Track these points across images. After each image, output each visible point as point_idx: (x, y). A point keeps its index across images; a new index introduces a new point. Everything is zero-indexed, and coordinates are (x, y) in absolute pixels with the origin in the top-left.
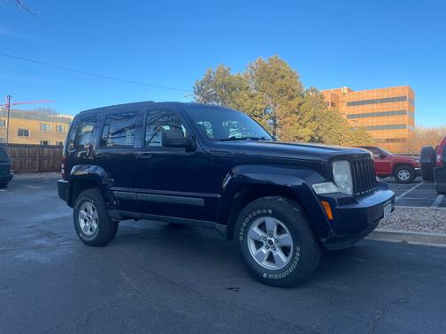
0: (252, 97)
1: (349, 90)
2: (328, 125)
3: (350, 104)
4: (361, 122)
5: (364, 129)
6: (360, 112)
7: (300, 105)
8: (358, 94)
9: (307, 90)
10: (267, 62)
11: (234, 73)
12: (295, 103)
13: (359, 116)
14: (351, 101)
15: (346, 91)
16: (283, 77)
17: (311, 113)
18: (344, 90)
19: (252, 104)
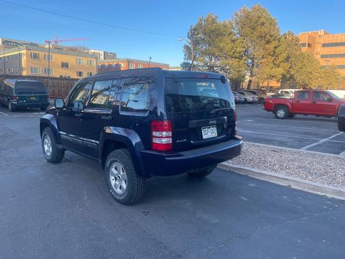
0: (233, 41)
1: (325, 33)
2: (300, 65)
3: (324, 45)
4: (333, 61)
5: (334, 68)
6: (333, 53)
7: (276, 48)
8: (333, 37)
9: (285, 34)
10: (250, 10)
11: (220, 21)
12: (271, 47)
13: (331, 56)
14: (326, 42)
15: (322, 34)
16: (263, 24)
17: (285, 55)
18: (321, 32)
19: (233, 47)
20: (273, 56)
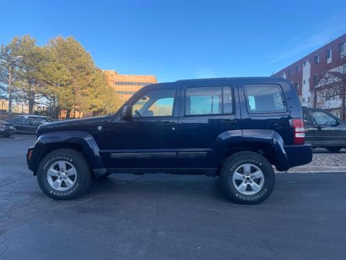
1: (116, 73)
3: (117, 83)
8: (123, 77)
12: (90, 78)
14: (118, 81)
15: (114, 73)
18: (112, 72)
20: (92, 87)
